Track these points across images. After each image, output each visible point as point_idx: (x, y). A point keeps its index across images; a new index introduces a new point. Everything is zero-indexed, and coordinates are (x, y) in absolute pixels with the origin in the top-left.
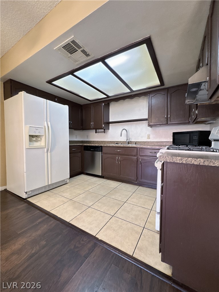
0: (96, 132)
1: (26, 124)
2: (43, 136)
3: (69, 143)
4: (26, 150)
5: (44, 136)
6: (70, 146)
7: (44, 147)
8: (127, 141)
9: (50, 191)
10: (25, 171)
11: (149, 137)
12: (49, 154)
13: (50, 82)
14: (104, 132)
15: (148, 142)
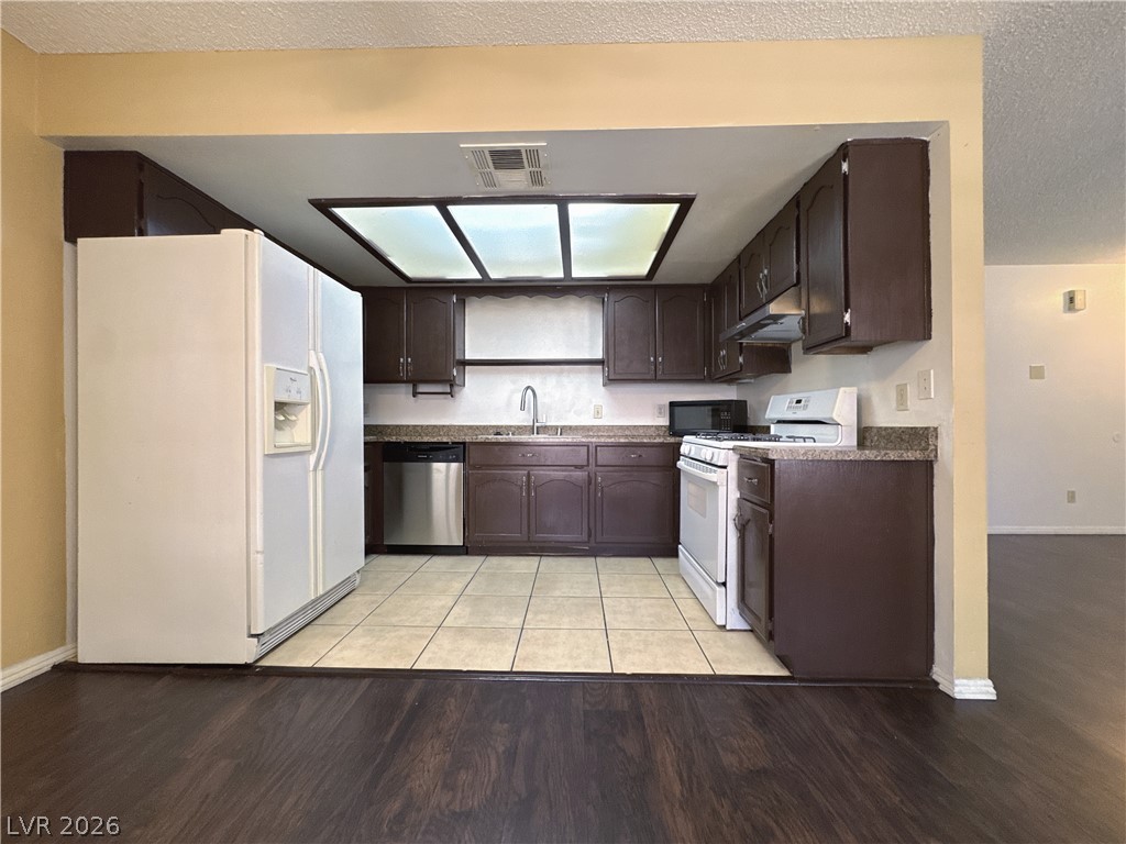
0: (415, 394)
1: (266, 358)
2: (304, 404)
3: (365, 435)
4: (264, 461)
5: (309, 406)
6: (365, 443)
7: (309, 448)
8: (536, 424)
9: (316, 622)
10: (260, 548)
11: (598, 414)
12: (319, 474)
13: (324, 206)
14: (451, 394)
15: (599, 428)
